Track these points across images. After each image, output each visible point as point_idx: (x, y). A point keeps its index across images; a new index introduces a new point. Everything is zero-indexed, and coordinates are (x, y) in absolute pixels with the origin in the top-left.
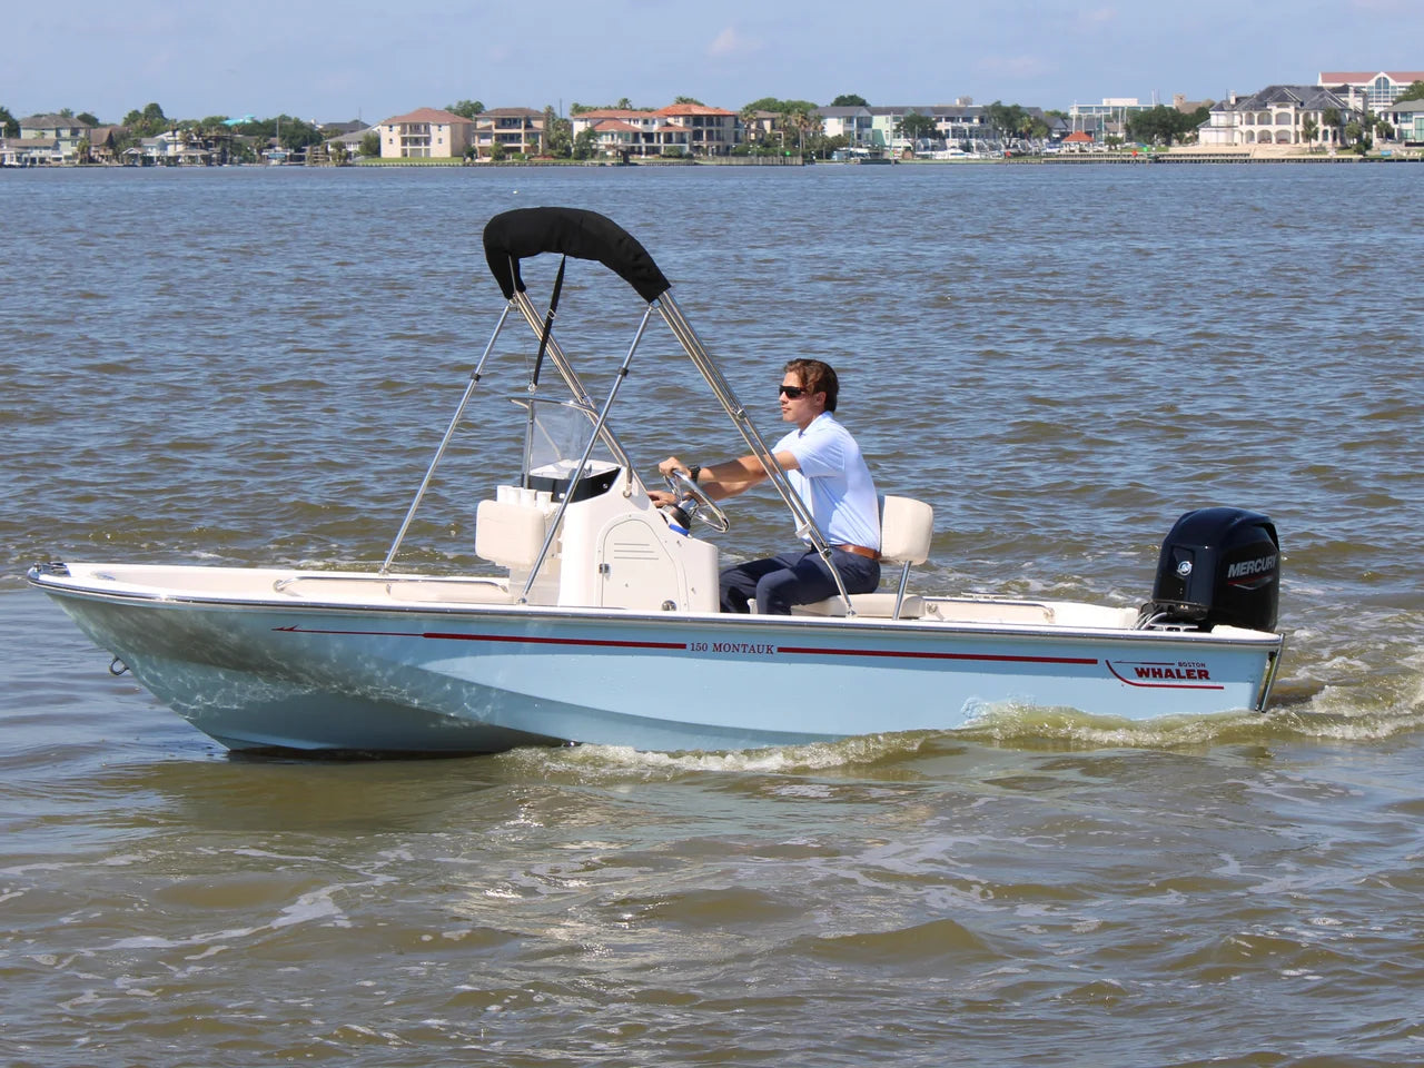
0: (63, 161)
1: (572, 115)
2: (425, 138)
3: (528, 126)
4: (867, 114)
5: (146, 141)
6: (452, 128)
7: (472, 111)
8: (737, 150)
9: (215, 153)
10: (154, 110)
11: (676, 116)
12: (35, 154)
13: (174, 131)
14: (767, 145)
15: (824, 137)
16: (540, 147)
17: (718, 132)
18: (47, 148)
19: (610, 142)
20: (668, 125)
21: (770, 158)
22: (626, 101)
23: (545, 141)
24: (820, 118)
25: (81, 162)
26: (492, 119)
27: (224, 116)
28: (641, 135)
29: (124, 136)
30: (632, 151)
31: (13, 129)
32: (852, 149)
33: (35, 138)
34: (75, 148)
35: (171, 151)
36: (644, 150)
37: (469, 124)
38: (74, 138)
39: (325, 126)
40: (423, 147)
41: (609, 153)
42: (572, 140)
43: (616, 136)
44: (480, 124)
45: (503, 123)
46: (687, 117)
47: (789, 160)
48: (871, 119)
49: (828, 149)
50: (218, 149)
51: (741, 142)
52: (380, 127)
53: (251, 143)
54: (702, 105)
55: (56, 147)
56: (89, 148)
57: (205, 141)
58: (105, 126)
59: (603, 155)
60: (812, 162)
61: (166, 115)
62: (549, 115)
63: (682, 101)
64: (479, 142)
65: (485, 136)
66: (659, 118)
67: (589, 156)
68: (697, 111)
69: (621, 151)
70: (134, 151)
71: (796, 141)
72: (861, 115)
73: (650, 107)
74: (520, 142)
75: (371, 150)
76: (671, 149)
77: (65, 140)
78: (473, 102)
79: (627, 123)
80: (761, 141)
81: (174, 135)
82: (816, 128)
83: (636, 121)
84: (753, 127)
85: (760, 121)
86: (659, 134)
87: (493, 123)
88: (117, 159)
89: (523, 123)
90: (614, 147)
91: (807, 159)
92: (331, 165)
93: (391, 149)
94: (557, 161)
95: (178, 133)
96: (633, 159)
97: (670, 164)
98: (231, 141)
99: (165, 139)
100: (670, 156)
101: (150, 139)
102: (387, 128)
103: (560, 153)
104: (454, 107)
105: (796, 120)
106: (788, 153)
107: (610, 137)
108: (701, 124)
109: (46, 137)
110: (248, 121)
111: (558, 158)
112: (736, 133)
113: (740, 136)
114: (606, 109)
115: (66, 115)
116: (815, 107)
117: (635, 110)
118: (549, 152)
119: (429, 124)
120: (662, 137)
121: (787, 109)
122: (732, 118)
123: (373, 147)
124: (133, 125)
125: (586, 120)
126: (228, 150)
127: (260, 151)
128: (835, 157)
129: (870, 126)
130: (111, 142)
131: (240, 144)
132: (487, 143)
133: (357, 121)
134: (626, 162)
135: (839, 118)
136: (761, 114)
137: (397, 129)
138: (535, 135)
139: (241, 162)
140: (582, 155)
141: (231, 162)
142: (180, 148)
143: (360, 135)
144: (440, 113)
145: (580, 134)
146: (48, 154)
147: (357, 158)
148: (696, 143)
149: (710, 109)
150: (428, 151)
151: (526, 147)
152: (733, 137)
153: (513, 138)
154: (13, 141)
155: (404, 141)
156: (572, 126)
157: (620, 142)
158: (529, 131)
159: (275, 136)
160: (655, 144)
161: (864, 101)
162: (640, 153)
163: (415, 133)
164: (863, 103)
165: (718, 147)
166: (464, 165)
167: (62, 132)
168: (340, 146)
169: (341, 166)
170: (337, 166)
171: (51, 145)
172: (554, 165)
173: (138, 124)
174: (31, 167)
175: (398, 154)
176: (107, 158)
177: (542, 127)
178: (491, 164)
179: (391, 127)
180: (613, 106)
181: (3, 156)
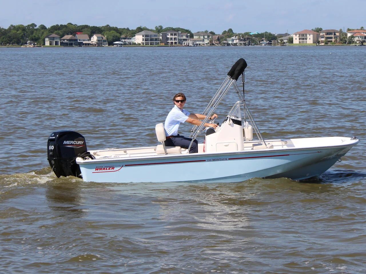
0: (205, 45)
1: (347, 31)
2: (306, 38)
3: (335, 35)
5: (228, 39)
6: (313, 35)
7: (319, 30)
9: (247, 42)
10: (231, 30)
12: (198, 43)
13: (236, 36)
16: (338, 40)
19: (358, 39)
22: (362, 27)
23: (340, 40)
25: (210, 45)
26: (324, 33)
27: (250, 32)
29: (222, 38)
30: (364, 42)
31: (192, 36)
33: (198, 38)
34: (208, 41)
35: (235, 42)
37: (318, 34)
38: (209, 38)
39: (278, 35)
40: (305, 41)
41: (358, 42)
42: (347, 38)
43: (359, 37)
44: (321, 34)
45: (327, 34)
50: (248, 41)
52: (293, 35)
55: (203, 41)
56: (212, 41)
57: (244, 39)
58: (217, 35)
59: (356, 43)
61: (233, 32)
62: (341, 32)
64: (321, 39)
65: (323, 37)
67: (352, 43)
69: (361, 42)
70: (225, 42)
74: (332, 39)
75: (290, 41)
77: (206, 39)
78: (319, 28)
79: (363, 34)
81: (236, 37)
83: (365, 33)
87: (325, 34)
88: (220, 44)
89: (333, 34)
90: (359, 40)
92: (279, 45)
93: (296, 41)
95: (237, 37)
96: (364, 44)
98: (252, 39)
99: (233, 38)
102: (295, 35)
103: (344, 42)
104: (314, 29)
107: (358, 38)
109: (201, 38)
110: (256, 33)
111: (343, 43)
114: (357, 30)
115: (206, 32)
118: (341, 42)
119: (307, 34)
123: (291, 41)
124: (224, 35)
125: (351, 33)
126: (251, 41)
127: (259, 42)
130: (218, 39)
131: (254, 40)
132: (323, 39)
133: (287, 33)
134: (362, 45)
137: (298, 35)
138: (337, 37)
139: (254, 45)
140: (350, 43)
141: (251, 45)
142: (237, 41)
143: (287, 37)
144: (310, 30)
145: (349, 37)
146: (201, 43)
147: (287, 44)
150: (306, 42)
151: (334, 41)
153: (331, 38)
154: (192, 39)
155: (300, 39)
156: (347, 34)
157: (361, 39)
158: (335, 36)
159: (263, 37)
163: (303, 36)
166: (316, 46)
167: (205, 36)
168: (282, 40)
169: (282, 46)
170: (281, 46)
171: (202, 40)
172: (342, 45)
173: (226, 34)
174: (196, 46)
175: (298, 43)
176: (217, 44)
177: (338, 35)
178: (324, 45)
179: (296, 35)
180: (359, 29)
181: (189, 43)
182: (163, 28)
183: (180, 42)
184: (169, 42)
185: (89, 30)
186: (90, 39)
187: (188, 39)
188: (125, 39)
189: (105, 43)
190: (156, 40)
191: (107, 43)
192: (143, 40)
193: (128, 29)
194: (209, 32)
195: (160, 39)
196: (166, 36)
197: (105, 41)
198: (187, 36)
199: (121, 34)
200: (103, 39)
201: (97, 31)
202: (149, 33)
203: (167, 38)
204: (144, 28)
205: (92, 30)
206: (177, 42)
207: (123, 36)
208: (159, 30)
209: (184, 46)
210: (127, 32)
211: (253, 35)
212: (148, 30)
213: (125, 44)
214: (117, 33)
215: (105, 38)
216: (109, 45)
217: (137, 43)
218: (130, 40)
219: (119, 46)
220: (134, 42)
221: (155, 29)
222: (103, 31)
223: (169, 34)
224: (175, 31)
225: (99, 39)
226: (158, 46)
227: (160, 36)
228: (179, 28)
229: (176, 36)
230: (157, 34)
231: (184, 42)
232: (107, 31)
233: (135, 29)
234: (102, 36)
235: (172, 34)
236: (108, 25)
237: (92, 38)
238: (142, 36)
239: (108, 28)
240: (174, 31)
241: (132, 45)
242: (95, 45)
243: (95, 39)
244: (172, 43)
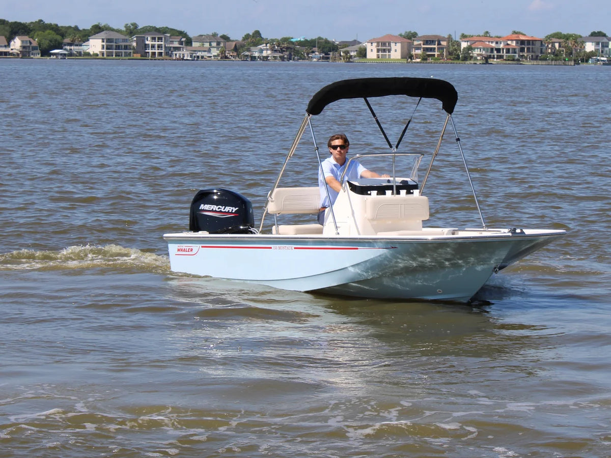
0: (213, 58)
1: (461, 39)
2: (388, 49)
3: (439, 44)
4: (607, 41)
5: (253, 48)
6: (401, 45)
7: (412, 36)
8: (542, 57)
9: (286, 54)
10: (257, 33)
11: (512, 40)
12: (199, 54)
13: (266, 44)
14: (556, 55)
15: (585, 52)
16: (445, 55)
17: (532, 48)
18: (205, 51)
19: (479, 53)
20: (508, 44)
21: (558, 62)
23: (448, 53)
24: (583, 42)
25: (221, 58)
26: (421, 40)
27: (291, 37)
28: (494, 50)
29: (242, 46)
30: (490, 57)
31: (189, 42)
32: (599, 58)
33: (199, 46)
34: (218, 52)
35: (265, 54)
36: (496, 56)
37: (410, 43)
38: (218, 46)
39: (340, 42)
40: (387, 53)
41: (479, 58)
42: (460, 51)
43: (482, 50)
44: (416, 43)
45: (426, 42)
46: (517, 41)
47: (567, 63)
48: (608, 43)
49: (587, 58)
50: (288, 53)
51: (543, 53)
52: (366, 44)
53: (304, 50)
54: (525, 35)
55: (209, 51)
56: (225, 52)
57: (281, 49)
58: (233, 41)
59: (476, 59)
60: (579, 64)
61: (262, 36)
62: (449, 39)
63: (515, 33)
64: (415, 52)
65: (418, 49)
66: (503, 41)
67: (469, 59)
68: (522, 38)
69: (485, 57)
70: (247, 53)
71: (571, 53)
72: (603, 41)
73: (499, 35)
74: (435, 52)
75: (362, 55)
76: (509, 57)
77: (214, 47)
78: (412, 32)
79: (488, 43)
80: (553, 53)
81: (266, 46)
82: (581, 47)
83: (492, 42)
84: (550, 46)
85: (553, 43)
86: (503, 49)
87: (422, 42)
88: (239, 57)
89: (436, 42)
90: (481, 55)
91: (576, 62)
92: (342, 62)
93: (372, 54)
94: (453, 61)
95: (268, 45)
96: (490, 61)
97: (509, 64)
98: (294, 49)
99: (262, 48)
100: (509, 60)
101: (255, 48)
102: (370, 44)
103: (454, 58)
104: (403, 34)
105: (571, 43)
106: (567, 59)
107: (479, 50)
108: (524, 45)
109: (205, 46)
110: (302, 40)
111: (453, 60)
112: (541, 49)
113: (543, 50)
114: (478, 36)
115: (215, 35)
116: (581, 37)
117: (491, 37)
118: (450, 57)
119: (390, 42)
120: (505, 51)
121: (567, 37)
122: (540, 42)
123: (363, 53)
124: (246, 41)
125: (468, 42)
126: (292, 53)
127: (308, 54)
128: (590, 62)
129: (608, 47)
130: (236, 49)
131: (298, 51)
132: (419, 52)
133: (355, 41)
134: (487, 62)
135: (592, 42)
136: (554, 40)
137: (375, 44)
138: (442, 49)
139: (298, 59)
140: (465, 58)
141: (294, 60)
142: (269, 52)
143: (357, 47)
144: (397, 36)
145: (464, 48)
146: (205, 54)
147: (355, 59)
148: (521, 54)
149: (528, 37)
150: (389, 55)
151: (438, 54)
152: (540, 51)
153: (432, 50)
154: (189, 48)
155: (378, 51)
156: (460, 44)
157: (484, 52)
158: (439, 46)
159: (315, 47)
160: (501, 54)
161: (605, 34)
162: (494, 58)
163: (384, 46)
164: (604, 35)
165: (532, 56)
166: (407, 63)
167: (212, 43)
168: (347, 53)
169: (347, 62)
170: (345, 62)
171: (207, 50)
172: (451, 63)
173: (249, 40)
174: (197, 60)
175: (375, 57)
176: (234, 57)
177: (446, 45)
178: (420, 63)
179: (372, 43)
180: (481, 35)
181: (183, 54)
182: (139, 28)
183: (169, 52)
184: (149, 52)
185: (7, 28)
186: (9, 45)
187: (183, 48)
188: (70, 45)
189: (35, 52)
190: (126, 47)
191: (39, 51)
192: (103, 48)
193: (76, 28)
194: (219, 36)
195: (133, 47)
196: (144, 41)
197: (34, 48)
198: (181, 43)
199: (63, 36)
200: (32, 45)
201: (20, 31)
202: (114, 36)
203: (146, 44)
204: (104, 26)
205: (12, 28)
206: (162, 52)
207: (67, 40)
208: (132, 30)
209: (175, 60)
210: (74, 33)
211: (297, 42)
212: (113, 30)
213: (71, 54)
214: (57, 34)
215: (35, 43)
216: (42, 56)
217: (92, 53)
218: (80, 48)
219: (60, 57)
220: (87, 51)
221: (124, 29)
222: (31, 31)
223: (149, 38)
224: (159, 32)
225: (25, 45)
226: (129, 59)
227: (132, 42)
228: (167, 28)
229: (162, 42)
230: (127, 37)
231: (175, 53)
232: (39, 30)
233: (89, 27)
234: (31, 40)
235: (154, 39)
236: (42, 21)
237: (12, 43)
238: (101, 40)
239: (41, 26)
240: (157, 33)
241: (83, 56)
242: (18, 54)
243: (17, 44)
244: (154, 54)
